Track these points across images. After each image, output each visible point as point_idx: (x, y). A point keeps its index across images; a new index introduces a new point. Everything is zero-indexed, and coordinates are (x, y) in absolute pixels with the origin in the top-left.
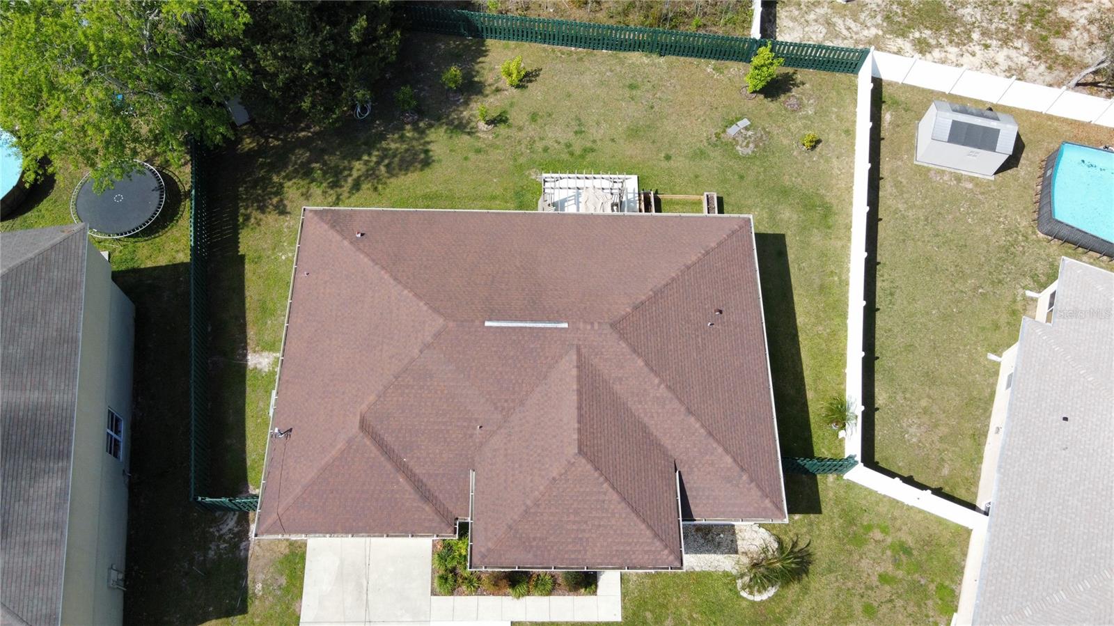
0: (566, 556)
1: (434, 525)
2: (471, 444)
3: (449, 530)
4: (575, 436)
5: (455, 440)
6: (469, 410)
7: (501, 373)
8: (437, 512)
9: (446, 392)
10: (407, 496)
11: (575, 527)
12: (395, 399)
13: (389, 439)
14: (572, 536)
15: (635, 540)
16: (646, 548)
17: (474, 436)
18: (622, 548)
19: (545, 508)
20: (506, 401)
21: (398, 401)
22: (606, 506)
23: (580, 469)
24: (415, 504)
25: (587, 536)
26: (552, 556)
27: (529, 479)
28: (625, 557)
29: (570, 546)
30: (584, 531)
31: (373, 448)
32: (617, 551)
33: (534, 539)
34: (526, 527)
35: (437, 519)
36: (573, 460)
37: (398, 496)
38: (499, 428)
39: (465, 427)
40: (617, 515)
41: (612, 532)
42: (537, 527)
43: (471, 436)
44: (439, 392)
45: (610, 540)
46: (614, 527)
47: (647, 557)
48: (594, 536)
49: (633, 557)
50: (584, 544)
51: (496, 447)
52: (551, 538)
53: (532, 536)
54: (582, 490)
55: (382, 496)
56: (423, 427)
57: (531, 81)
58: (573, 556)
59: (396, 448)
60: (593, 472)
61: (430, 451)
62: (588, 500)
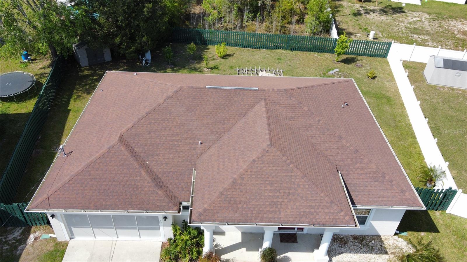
0: (265, 216)
1: (164, 204)
2: (195, 153)
3: (176, 208)
4: (268, 136)
5: (184, 151)
6: (194, 133)
7: (216, 113)
8: (167, 195)
9: (179, 122)
10: (146, 184)
11: (270, 194)
12: (145, 126)
13: (137, 149)
14: (269, 201)
15: (317, 204)
16: (327, 211)
17: (197, 149)
18: (308, 210)
19: (248, 180)
20: (219, 129)
21: (147, 127)
22: (293, 180)
23: (272, 155)
24: (151, 190)
25: (281, 200)
26: (254, 215)
27: (236, 164)
28: (311, 217)
29: (268, 209)
30: (278, 197)
31: (126, 152)
32: (304, 212)
33: (240, 202)
34: (234, 193)
35: (167, 200)
36: (267, 149)
37: (139, 184)
38: (214, 144)
39: (190, 143)
40: (302, 186)
41: (299, 198)
42: (241, 194)
43: (194, 149)
44: (174, 122)
45: (298, 204)
46: (301, 195)
47: (328, 217)
48: (286, 201)
49: (317, 217)
50: (279, 207)
51: (211, 154)
52: (253, 202)
53: (238, 200)
54: (274, 168)
55: (128, 183)
56: (162, 143)
57: (230, 57)
58: (270, 216)
59: (142, 155)
60: (281, 156)
61: (166, 157)
62: (280, 176)
